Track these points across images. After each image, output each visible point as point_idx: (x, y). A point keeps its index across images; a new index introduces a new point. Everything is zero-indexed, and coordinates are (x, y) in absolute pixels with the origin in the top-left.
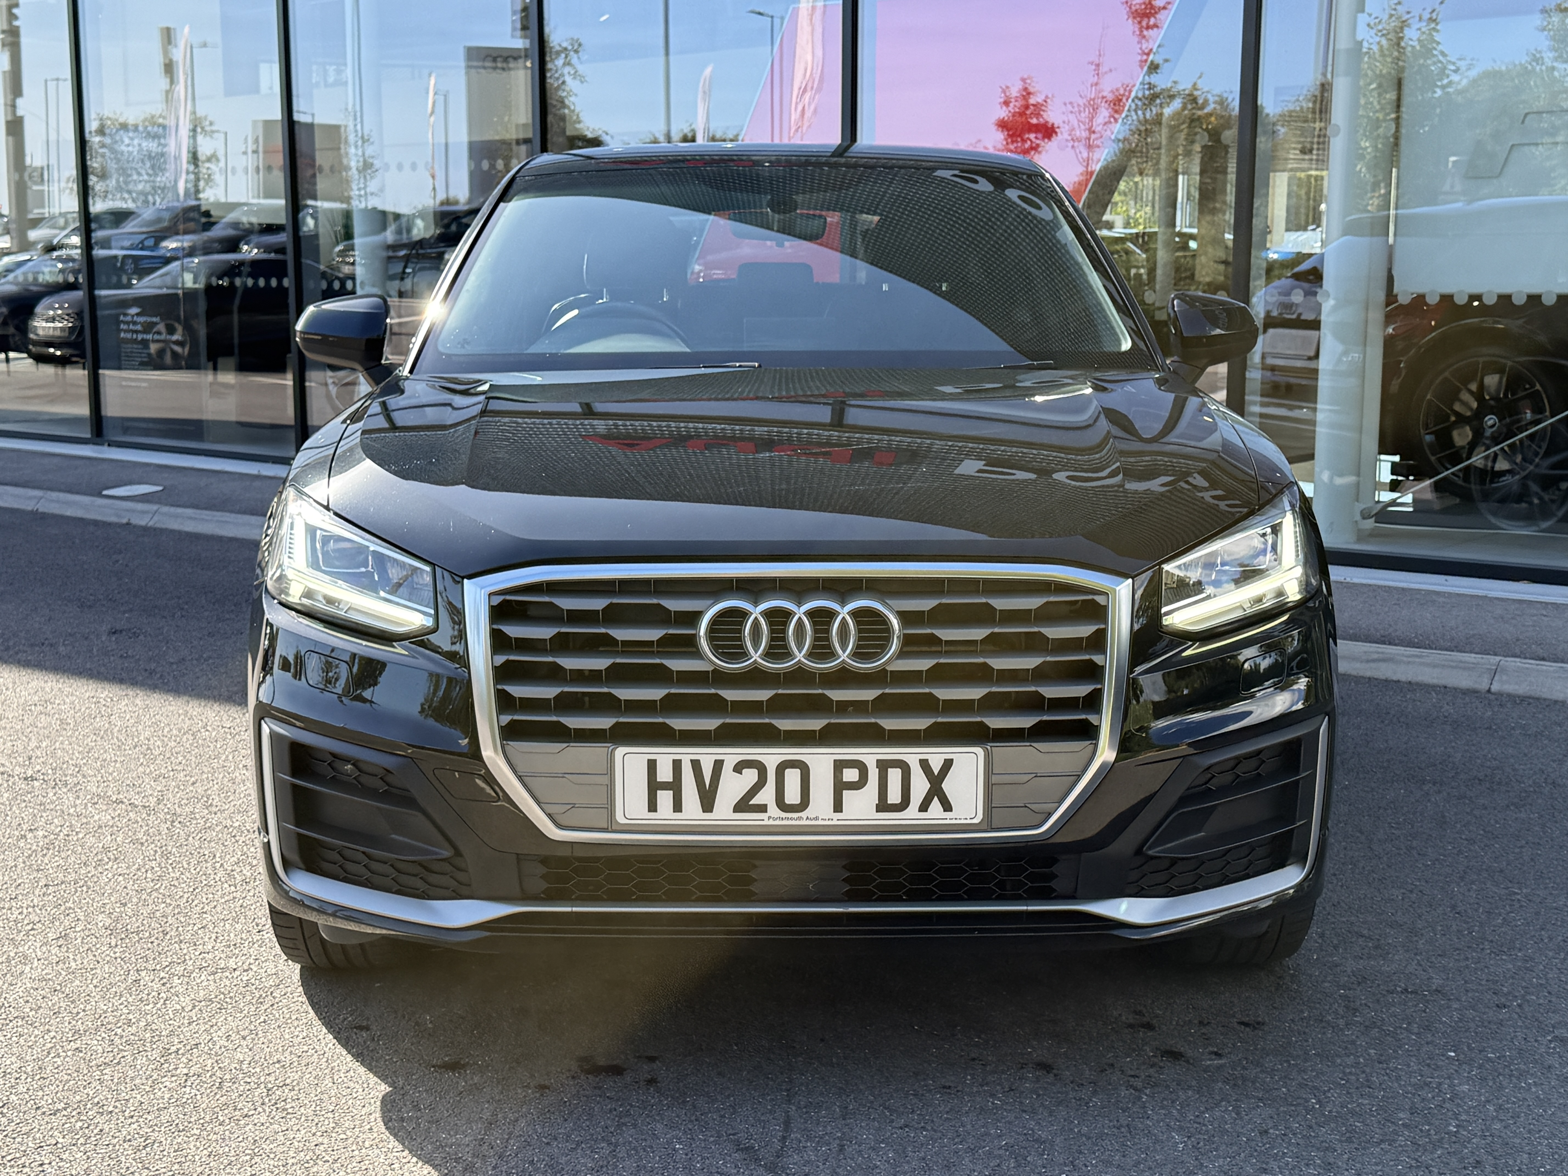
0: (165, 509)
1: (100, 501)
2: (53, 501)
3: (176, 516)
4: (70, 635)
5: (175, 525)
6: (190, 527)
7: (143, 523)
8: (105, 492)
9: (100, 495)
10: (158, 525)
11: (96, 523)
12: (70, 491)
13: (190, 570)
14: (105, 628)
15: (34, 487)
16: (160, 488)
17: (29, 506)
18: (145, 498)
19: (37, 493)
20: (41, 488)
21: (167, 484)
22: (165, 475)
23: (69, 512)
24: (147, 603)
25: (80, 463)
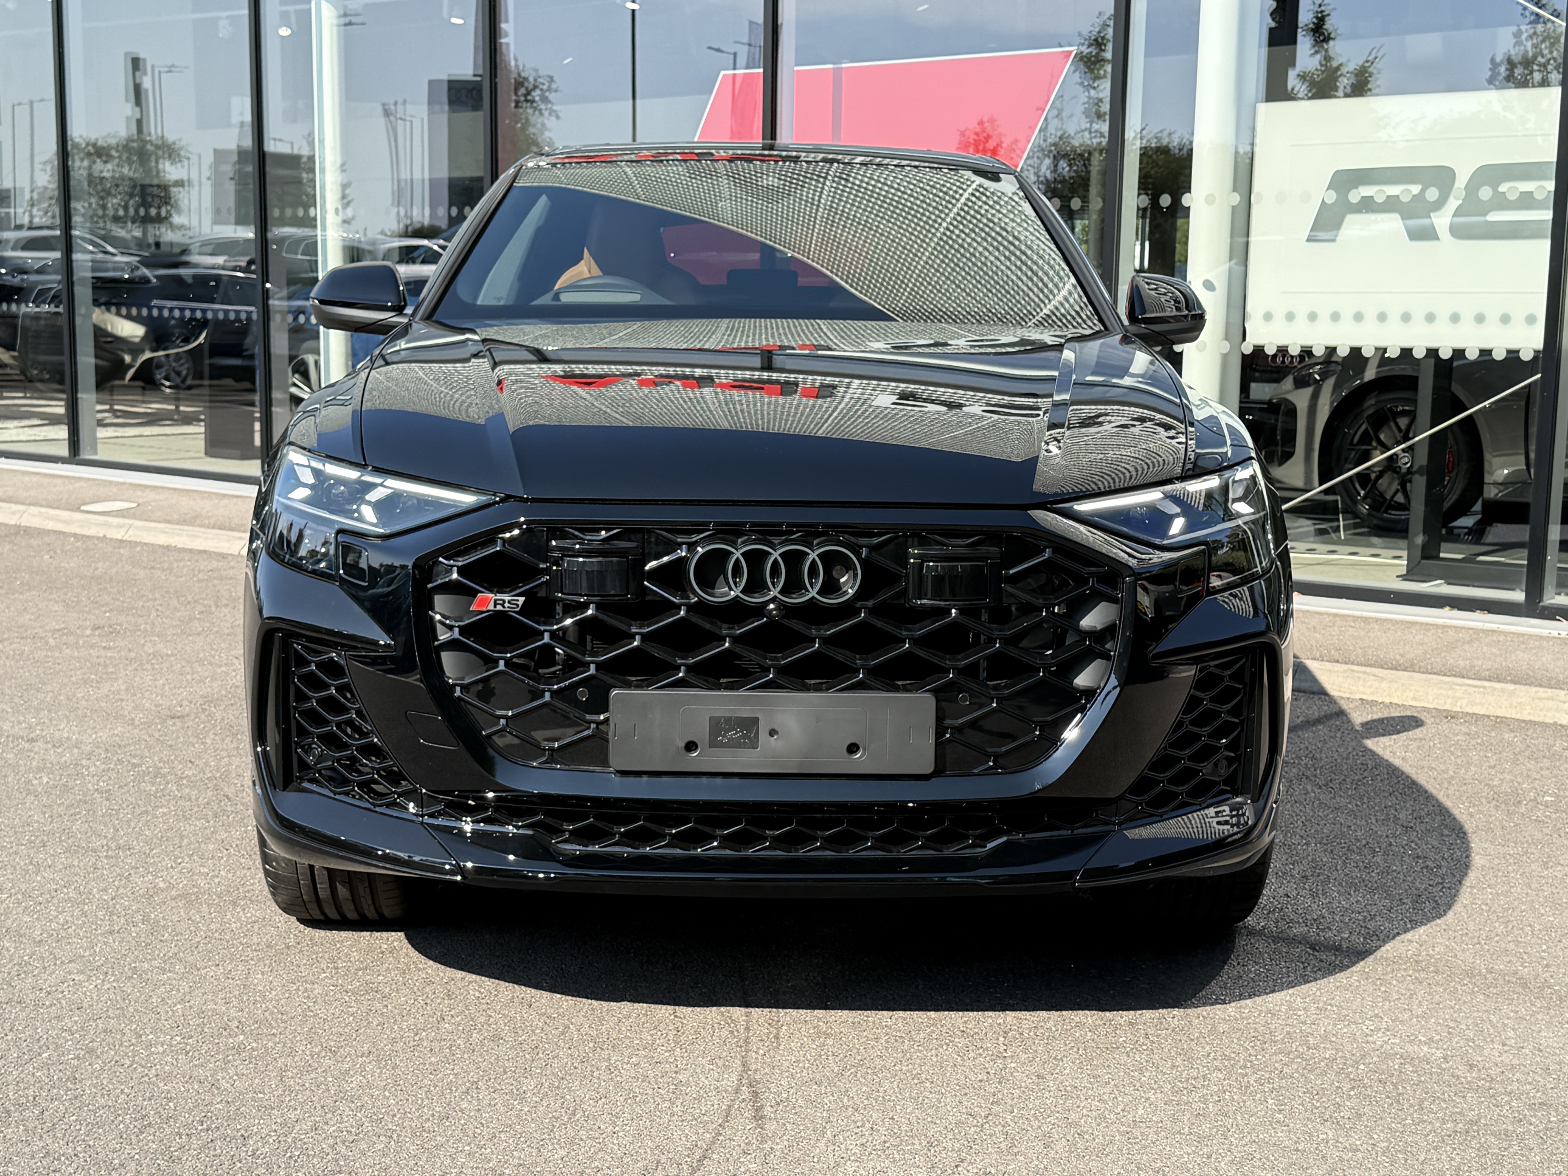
0: (139, 523)
1: (79, 516)
2: (33, 515)
3: (149, 530)
5: (147, 539)
6: (162, 540)
7: (119, 537)
8: (83, 508)
9: (78, 510)
10: (133, 538)
11: (75, 535)
12: (50, 507)
14: (89, 624)
15: (17, 503)
16: (133, 505)
17: (13, 520)
18: (120, 513)
19: (21, 508)
20: (23, 504)
21: (141, 501)
22: (139, 493)
23: (50, 525)
24: (125, 605)
25: (59, 481)
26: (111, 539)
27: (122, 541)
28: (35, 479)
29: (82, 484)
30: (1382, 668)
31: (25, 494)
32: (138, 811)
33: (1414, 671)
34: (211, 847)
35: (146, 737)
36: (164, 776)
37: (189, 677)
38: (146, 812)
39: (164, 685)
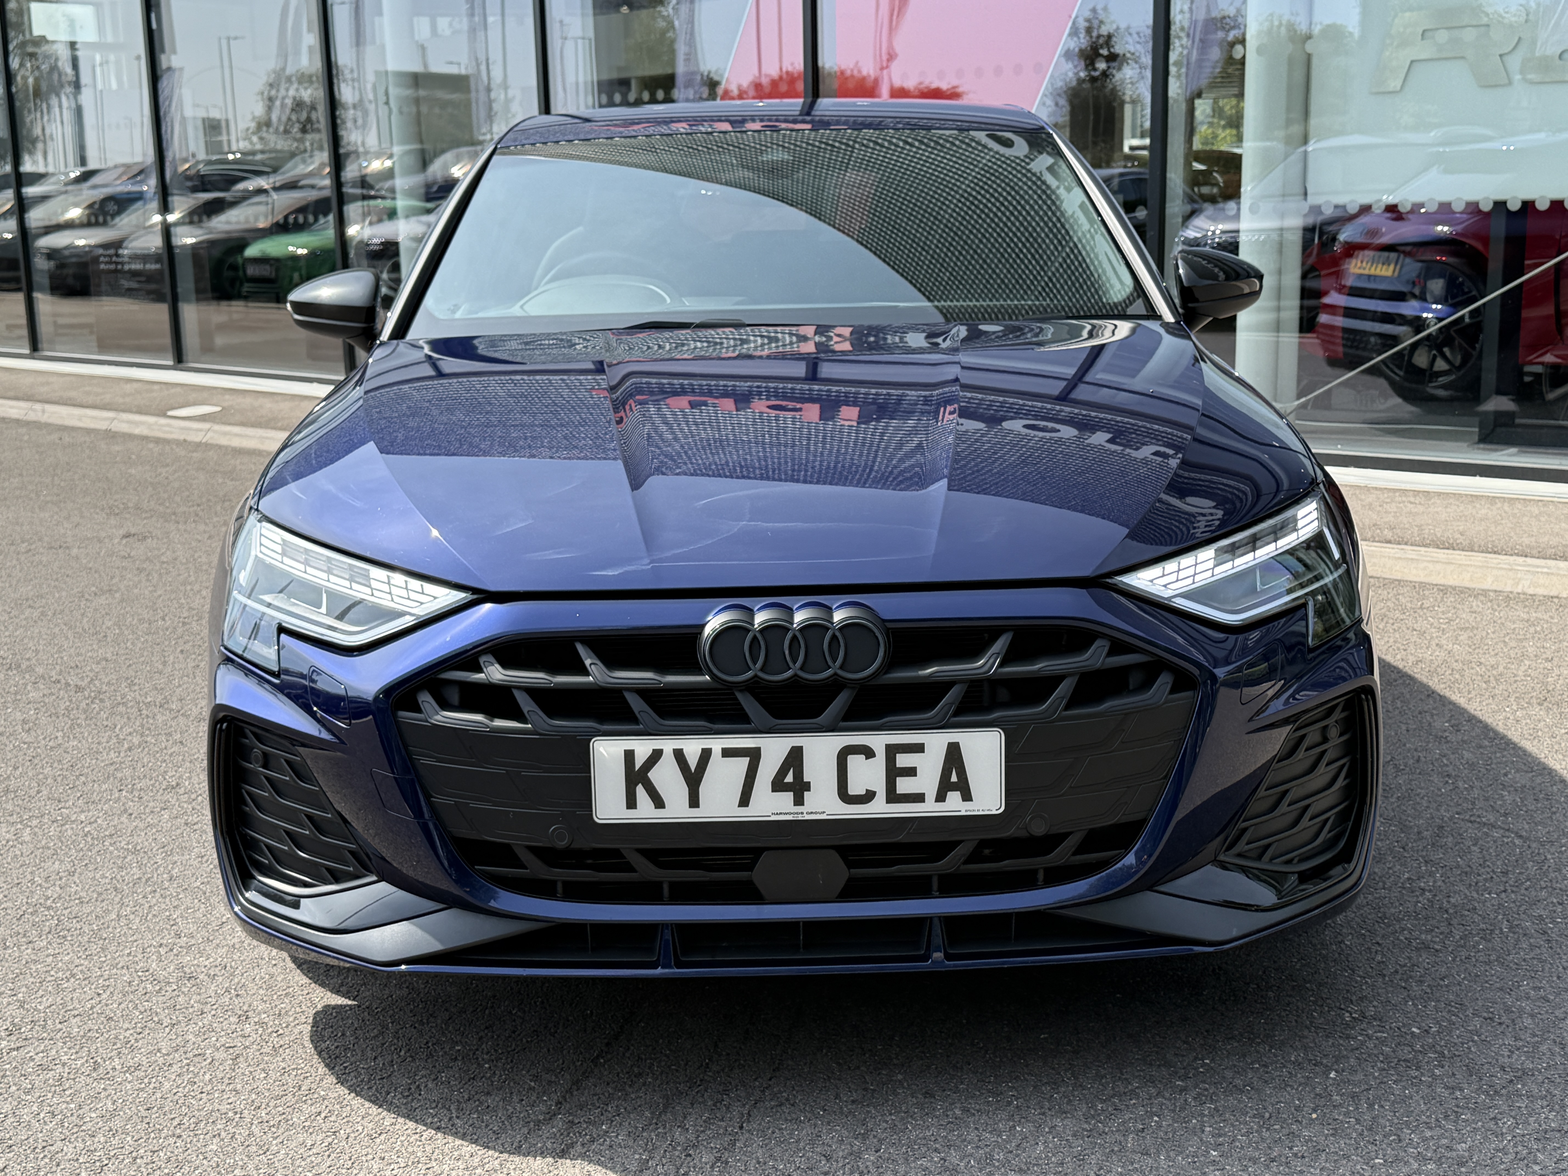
0: (217, 427)
1: (163, 421)
2: (123, 421)
3: (225, 434)
4: (88, 539)
5: (224, 441)
6: (236, 443)
7: (197, 439)
8: (170, 413)
9: (165, 415)
10: (210, 442)
11: (158, 441)
12: (140, 412)
13: (220, 481)
14: (122, 532)
15: (110, 410)
16: (218, 409)
17: (102, 426)
18: (203, 418)
19: (111, 414)
20: (116, 410)
21: (226, 404)
22: (227, 397)
23: (137, 431)
24: (168, 511)
25: (156, 387)
26: (190, 443)
27: (199, 444)
28: (136, 385)
29: (178, 389)
30: (1438, 547)
31: (121, 400)
32: (51, 744)
33: (1472, 551)
34: (104, 787)
35: (109, 655)
36: (102, 701)
37: (189, 588)
38: (59, 745)
39: (160, 596)
